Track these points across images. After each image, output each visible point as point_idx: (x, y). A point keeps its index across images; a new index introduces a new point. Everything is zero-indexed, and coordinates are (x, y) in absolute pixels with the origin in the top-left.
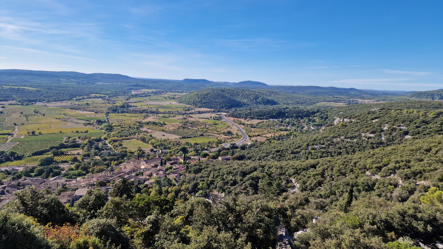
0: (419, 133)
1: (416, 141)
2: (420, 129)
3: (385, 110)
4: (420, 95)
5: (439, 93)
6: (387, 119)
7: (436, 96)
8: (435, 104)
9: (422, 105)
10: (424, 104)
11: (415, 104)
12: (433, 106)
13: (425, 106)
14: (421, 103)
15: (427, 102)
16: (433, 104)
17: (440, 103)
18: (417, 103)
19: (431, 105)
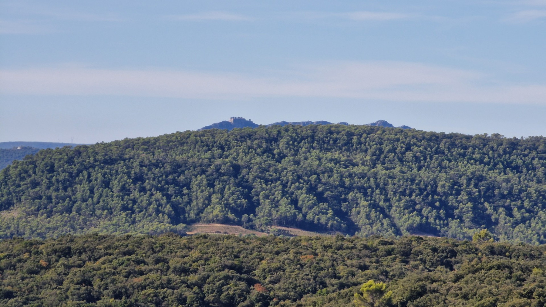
4: (68, 184)
5: (225, 163)
7: (198, 188)
8: (195, 271)
9: (97, 282)
10: (108, 268)
11: (37, 273)
12: (188, 286)
13: (117, 295)
14: (80, 266)
15: (130, 253)
16: (185, 271)
17: (236, 257)
18: (48, 268)
19: (169, 281)
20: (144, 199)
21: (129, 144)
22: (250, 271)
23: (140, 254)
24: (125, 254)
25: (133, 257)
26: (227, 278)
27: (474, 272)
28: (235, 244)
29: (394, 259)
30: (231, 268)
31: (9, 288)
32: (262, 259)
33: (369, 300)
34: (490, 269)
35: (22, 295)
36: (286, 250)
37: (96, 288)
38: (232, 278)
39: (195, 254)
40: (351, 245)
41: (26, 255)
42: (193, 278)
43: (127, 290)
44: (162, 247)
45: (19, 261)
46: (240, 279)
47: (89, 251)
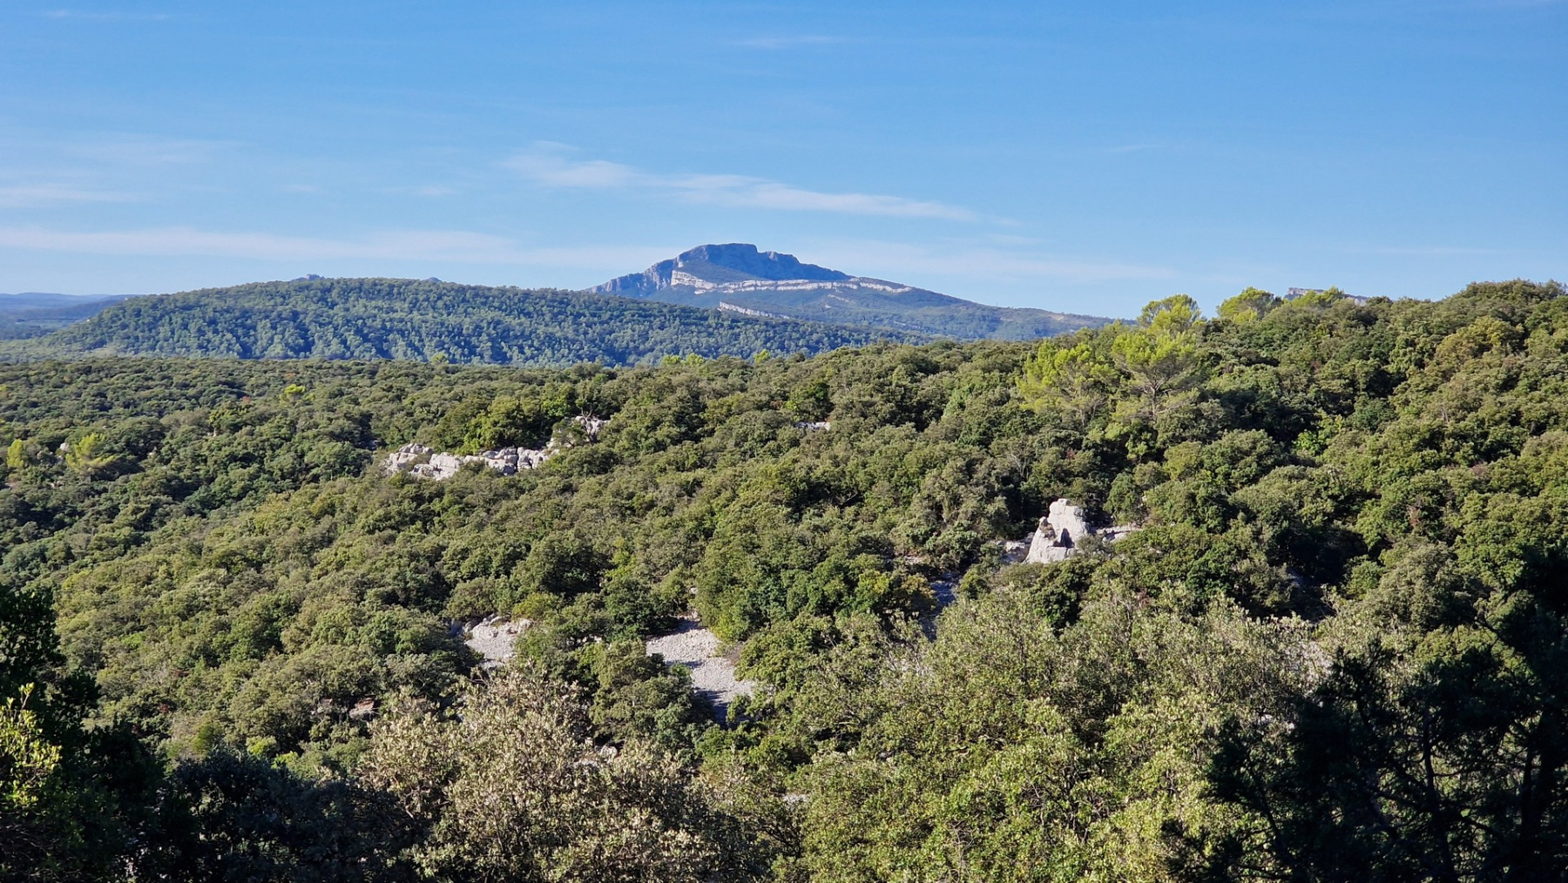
4: (152, 326)
5: (286, 310)
7: (263, 331)
8: (194, 386)
9: (110, 395)
10: (120, 383)
11: (61, 387)
12: (187, 399)
13: (126, 406)
14: (97, 382)
15: (140, 371)
16: (186, 386)
17: (230, 375)
18: (70, 383)
19: (171, 394)
20: (216, 339)
21: (205, 293)
22: (241, 386)
23: (149, 372)
24: (136, 372)
25: (142, 374)
26: (220, 392)
28: (230, 365)
30: (224, 383)
31: (35, 399)
32: (252, 376)
33: (292, 400)
35: (45, 405)
36: (273, 370)
37: (109, 399)
38: (224, 392)
39: (195, 372)
41: (52, 373)
42: (191, 392)
43: (135, 401)
44: (169, 367)
45: (47, 377)
46: (231, 393)
47: (106, 370)
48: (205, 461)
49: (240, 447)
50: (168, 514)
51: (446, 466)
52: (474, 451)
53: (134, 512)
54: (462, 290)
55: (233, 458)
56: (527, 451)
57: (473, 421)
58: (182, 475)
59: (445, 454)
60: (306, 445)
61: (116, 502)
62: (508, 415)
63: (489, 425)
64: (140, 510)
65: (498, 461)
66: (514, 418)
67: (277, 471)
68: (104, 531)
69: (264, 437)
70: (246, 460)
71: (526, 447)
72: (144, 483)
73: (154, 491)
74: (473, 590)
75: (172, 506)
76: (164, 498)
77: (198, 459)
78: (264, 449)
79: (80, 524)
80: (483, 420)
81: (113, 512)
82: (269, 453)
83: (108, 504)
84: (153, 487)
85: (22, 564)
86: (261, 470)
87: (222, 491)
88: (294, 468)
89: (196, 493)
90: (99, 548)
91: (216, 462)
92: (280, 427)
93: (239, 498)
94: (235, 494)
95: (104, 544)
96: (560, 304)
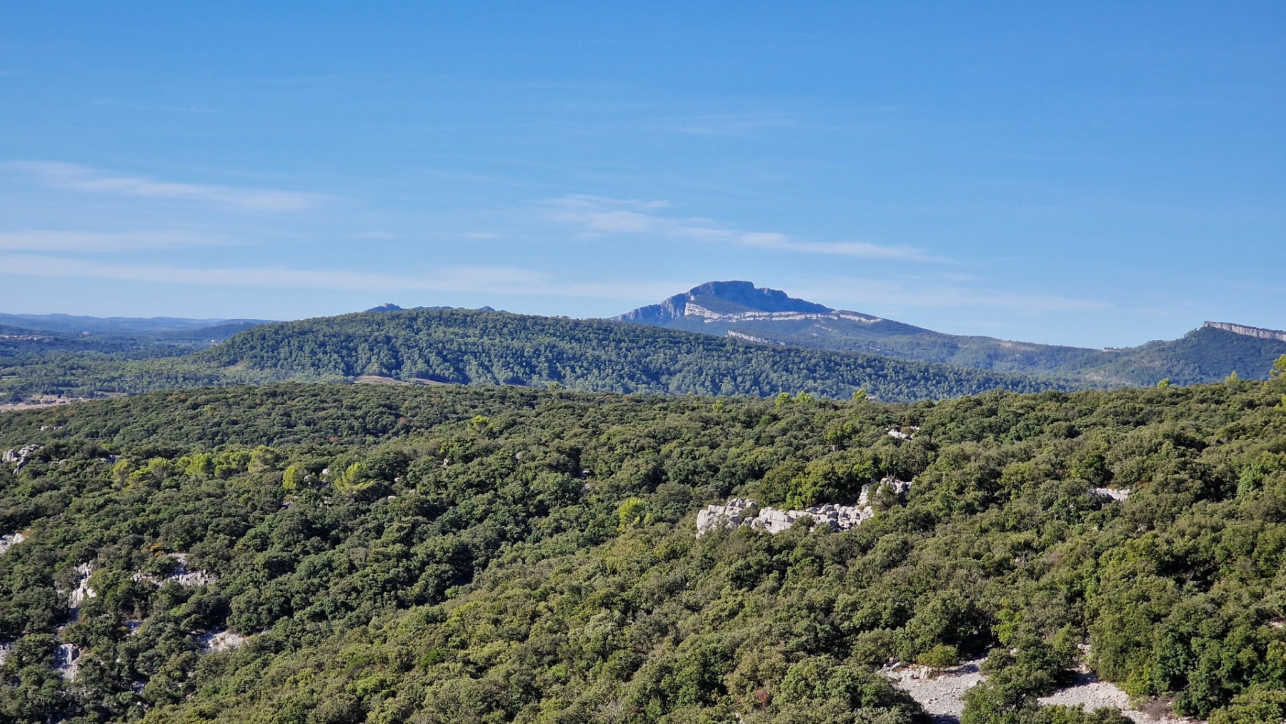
0: (287, 610)
1: (278, 663)
2: (293, 581)
3: (73, 461)
4: (275, 348)
5: (380, 335)
6: (83, 526)
7: (363, 351)
8: (360, 408)
9: (294, 415)
10: (302, 405)
11: (254, 408)
12: (355, 418)
13: (308, 424)
14: (283, 404)
15: (316, 395)
16: (353, 408)
17: (388, 398)
18: (261, 405)
19: (343, 414)
20: (326, 359)
21: (316, 321)
22: (397, 408)
23: (323, 396)
24: (313, 396)
25: (318, 398)
26: (382, 413)
27: (549, 411)
28: (387, 390)
29: (495, 401)
30: (384, 406)
31: (235, 418)
32: (405, 400)
33: (478, 429)
34: (560, 408)
35: (244, 423)
36: (422, 395)
37: (293, 419)
38: (385, 413)
39: (360, 396)
40: (465, 391)
41: (246, 396)
42: (359, 413)
43: (314, 420)
44: (338, 391)
45: (242, 400)
46: (390, 414)
47: (289, 394)
48: (445, 486)
49: (474, 476)
50: (425, 532)
51: (776, 521)
52: (796, 507)
53: (398, 531)
54: (523, 319)
55: (469, 485)
56: (844, 508)
57: (794, 481)
58: (429, 498)
59: (769, 508)
60: (530, 475)
61: (381, 521)
62: (825, 476)
63: (808, 485)
64: (404, 529)
65: (822, 517)
66: (830, 479)
67: (509, 497)
68: (375, 546)
69: (493, 468)
70: (482, 487)
71: (842, 505)
72: (402, 505)
73: (411, 512)
74: (875, 640)
75: (429, 526)
76: (420, 518)
77: (439, 484)
78: (494, 478)
79: (352, 539)
80: (803, 480)
81: (379, 530)
82: (499, 481)
83: (375, 522)
84: (410, 509)
85: (313, 573)
86: (496, 496)
87: (467, 513)
88: (524, 494)
89: (445, 514)
90: (377, 560)
91: (455, 487)
92: (504, 459)
93: (480, 520)
94: (478, 516)
95: (381, 557)
96: (603, 331)
